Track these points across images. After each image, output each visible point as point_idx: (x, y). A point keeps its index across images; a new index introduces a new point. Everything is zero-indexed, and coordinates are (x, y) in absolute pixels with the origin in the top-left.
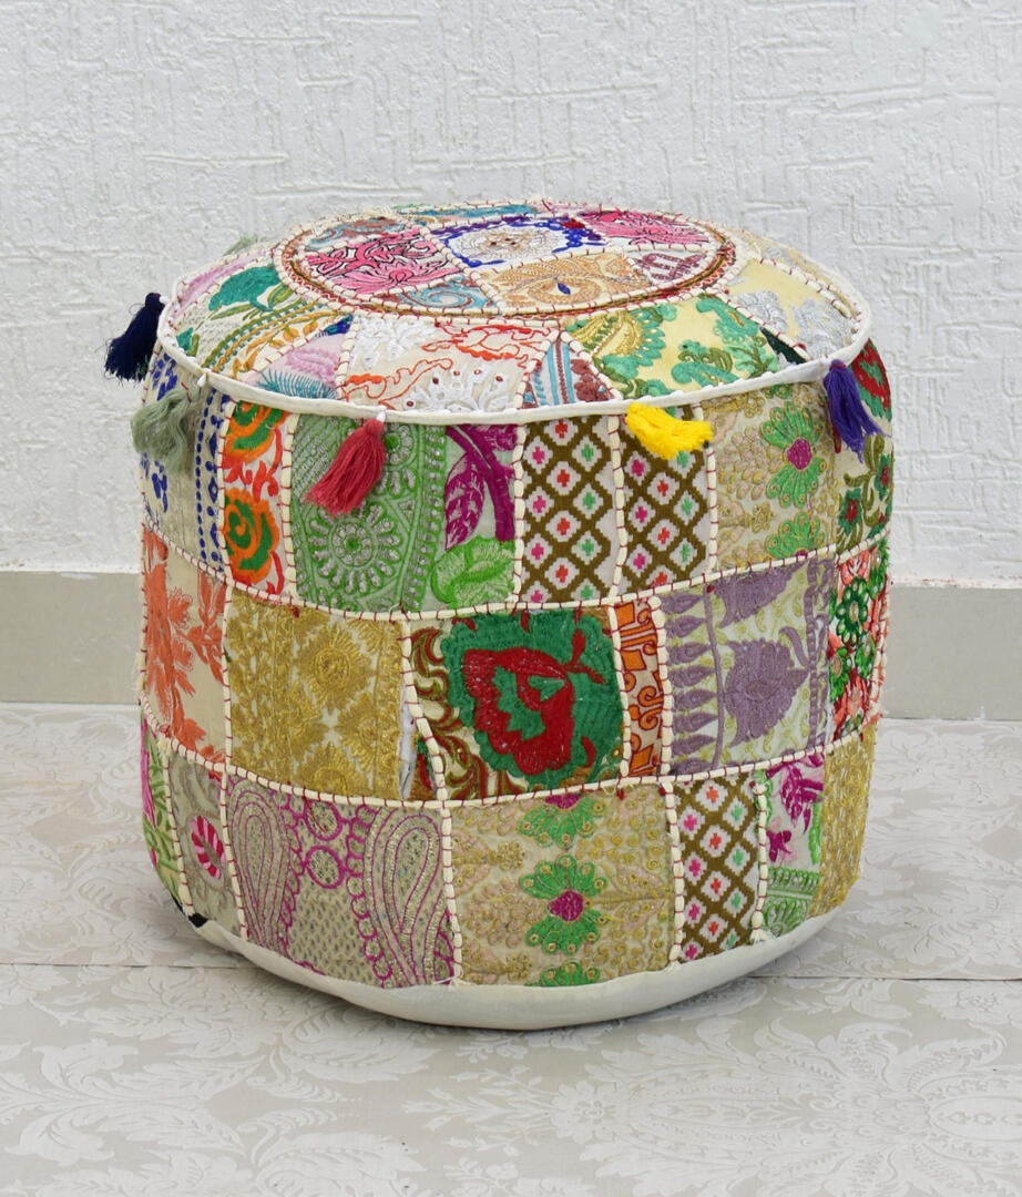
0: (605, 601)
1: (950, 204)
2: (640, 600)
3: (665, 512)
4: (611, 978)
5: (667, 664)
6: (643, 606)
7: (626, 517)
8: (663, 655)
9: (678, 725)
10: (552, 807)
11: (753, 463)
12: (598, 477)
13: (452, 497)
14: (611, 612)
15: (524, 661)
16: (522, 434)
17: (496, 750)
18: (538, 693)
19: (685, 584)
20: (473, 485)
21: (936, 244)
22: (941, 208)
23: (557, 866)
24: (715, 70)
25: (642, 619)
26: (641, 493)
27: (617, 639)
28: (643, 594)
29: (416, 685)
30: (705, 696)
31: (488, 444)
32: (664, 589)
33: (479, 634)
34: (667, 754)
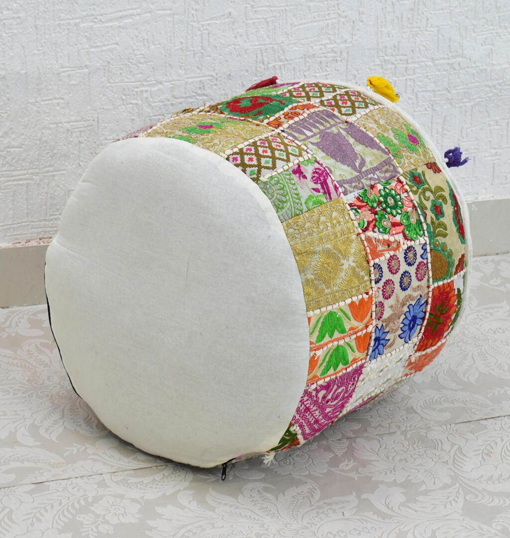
1: (152, 62)
21: (146, 80)
22: (148, 63)
24: (46, 8)
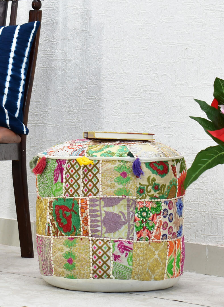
0: (79, 198)
2: (86, 198)
3: (90, 180)
4: (79, 279)
5: (89, 212)
6: (86, 200)
7: (83, 180)
8: (88, 210)
9: (91, 226)
10: (69, 240)
11: (111, 174)
12: (78, 172)
13: (55, 173)
14: (80, 200)
15: (64, 208)
16: (67, 162)
17: (59, 226)
18: (66, 215)
19: (95, 197)
20: (58, 171)
23: (69, 253)
25: (86, 202)
26: (86, 176)
27: (80, 206)
28: (86, 197)
29: (49, 212)
30: (98, 221)
31: (61, 163)
32: (90, 197)
33: (58, 202)
34: (90, 232)
